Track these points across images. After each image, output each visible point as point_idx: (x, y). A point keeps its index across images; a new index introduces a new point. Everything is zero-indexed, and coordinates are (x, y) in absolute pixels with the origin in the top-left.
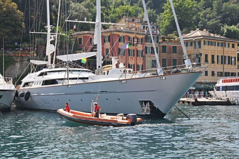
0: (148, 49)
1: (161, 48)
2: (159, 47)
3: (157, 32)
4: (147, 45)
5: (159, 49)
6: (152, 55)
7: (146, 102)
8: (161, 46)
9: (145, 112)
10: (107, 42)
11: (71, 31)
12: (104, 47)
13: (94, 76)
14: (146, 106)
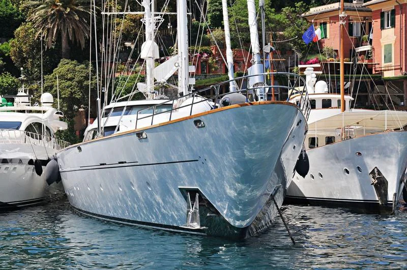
9: (190, 222)
10: (388, 26)
11: (298, 7)
12: (381, 40)
13: (131, 121)
14: (193, 205)
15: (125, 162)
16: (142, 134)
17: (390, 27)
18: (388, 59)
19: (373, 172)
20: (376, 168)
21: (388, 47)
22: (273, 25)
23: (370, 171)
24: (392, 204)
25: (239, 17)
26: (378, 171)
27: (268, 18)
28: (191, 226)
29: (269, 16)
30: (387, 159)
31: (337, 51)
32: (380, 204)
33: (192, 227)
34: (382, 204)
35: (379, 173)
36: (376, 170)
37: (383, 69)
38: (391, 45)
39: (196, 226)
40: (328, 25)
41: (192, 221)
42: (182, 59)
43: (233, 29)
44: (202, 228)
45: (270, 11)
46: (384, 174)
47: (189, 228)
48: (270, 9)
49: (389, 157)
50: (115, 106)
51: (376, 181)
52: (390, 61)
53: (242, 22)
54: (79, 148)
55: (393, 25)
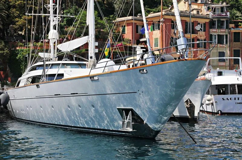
0: (214, 37)
1: (232, 35)
2: (229, 34)
3: (226, 14)
4: (212, 32)
5: (230, 37)
6: (219, 45)
7: (127, 111)
8: (232, 32)
9: (126, 127)
10: (156, 29)
11: (111, 17)
12: (153, 36)
13: (71, 71)
14: (127, 118)
15: (77, 94)
16: (93, 77)
17: (157, 29)
18: (156, 45)
19: (187, 101)
20: (189, 99)
21: (156, 39)
22: (100, 26)
23: (185, 101)
24: (197, 118)
25: (82, 21)
26: (190, 100)
27: (97, 22)
28: (126, 130)
29: (98, 21)
30: (196, 94)
31: (131, 40)
32: (190, 118)
33: (128, 130)
34: (191, 118)
35: (191, 102)
36: (189, 100)
37: (154, 50)
38: (158, 38)
39: (130, 129)
40: (126, 27)
41: (127, 127)
42: (92, 38)
43: (79, 27)
44: (134, 131)
45: (98, 19)
46: (193, 102)
47: (125, 130)
48: (98, 17)
49: (197, 93)
50: (53, 63)
51: (189, 106)
52: (157, 46)
53: (84, 23)
54: (38, 86)
55: (159, 28)
